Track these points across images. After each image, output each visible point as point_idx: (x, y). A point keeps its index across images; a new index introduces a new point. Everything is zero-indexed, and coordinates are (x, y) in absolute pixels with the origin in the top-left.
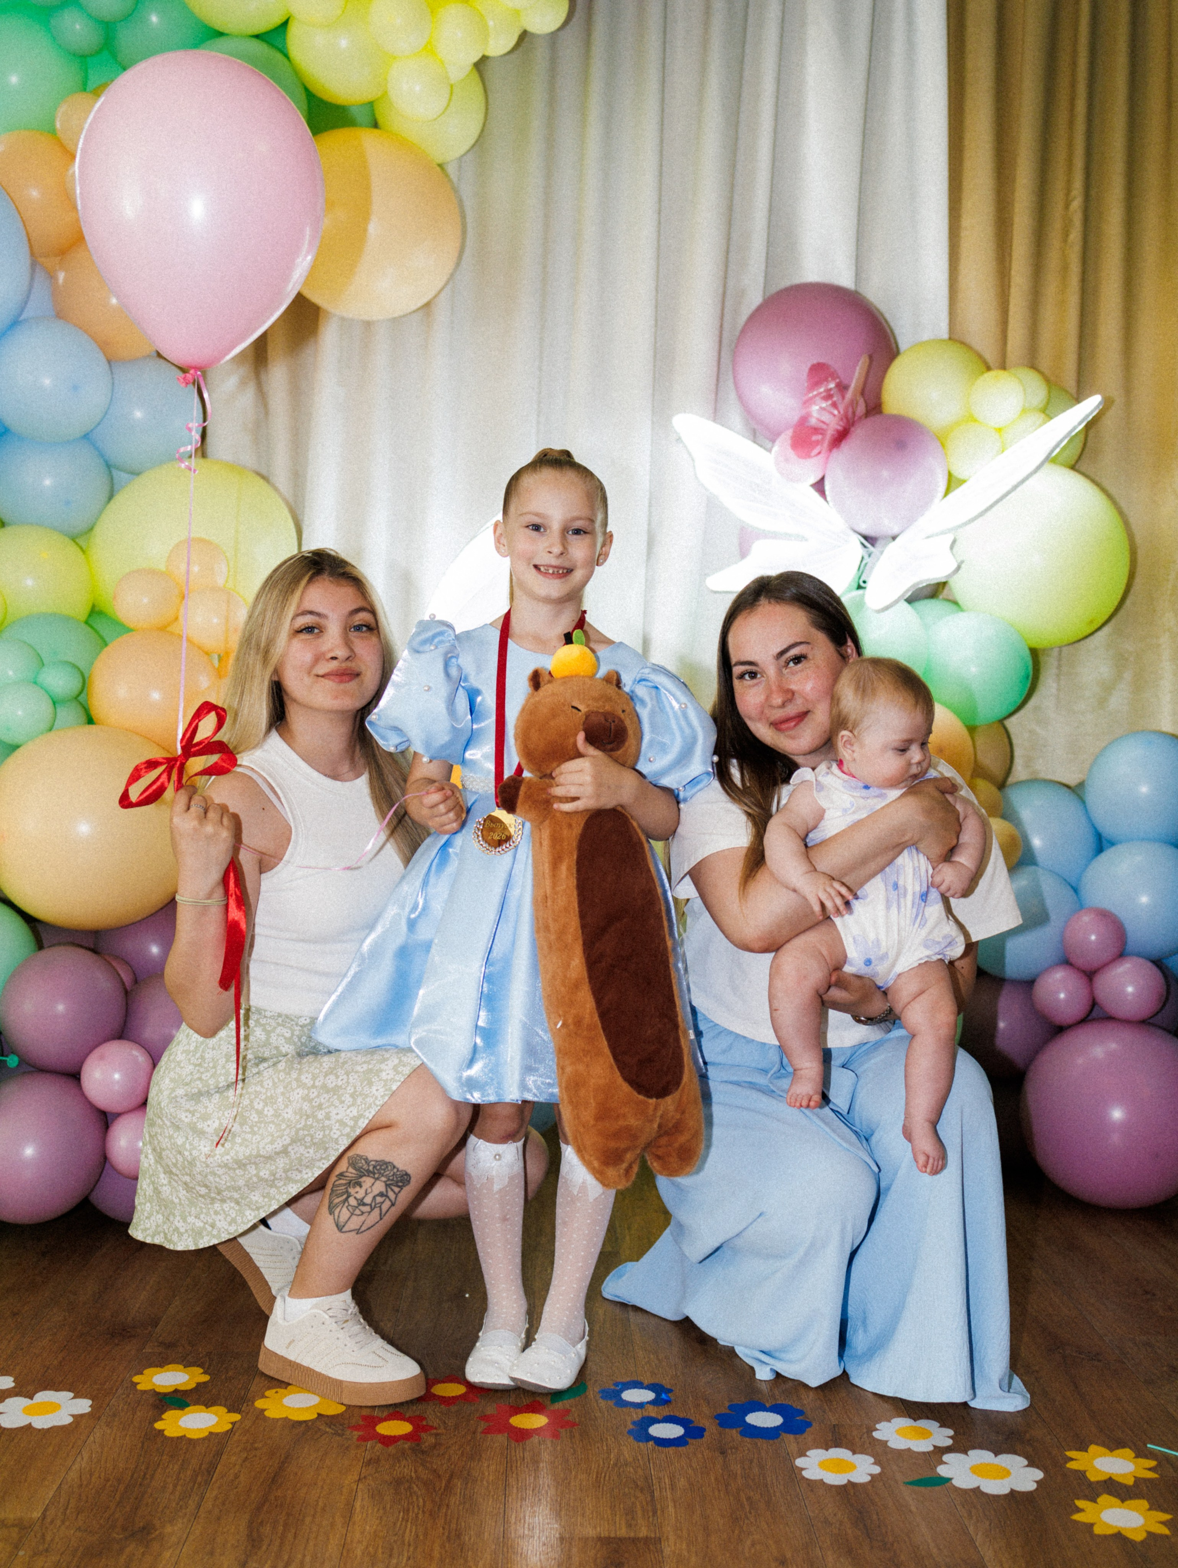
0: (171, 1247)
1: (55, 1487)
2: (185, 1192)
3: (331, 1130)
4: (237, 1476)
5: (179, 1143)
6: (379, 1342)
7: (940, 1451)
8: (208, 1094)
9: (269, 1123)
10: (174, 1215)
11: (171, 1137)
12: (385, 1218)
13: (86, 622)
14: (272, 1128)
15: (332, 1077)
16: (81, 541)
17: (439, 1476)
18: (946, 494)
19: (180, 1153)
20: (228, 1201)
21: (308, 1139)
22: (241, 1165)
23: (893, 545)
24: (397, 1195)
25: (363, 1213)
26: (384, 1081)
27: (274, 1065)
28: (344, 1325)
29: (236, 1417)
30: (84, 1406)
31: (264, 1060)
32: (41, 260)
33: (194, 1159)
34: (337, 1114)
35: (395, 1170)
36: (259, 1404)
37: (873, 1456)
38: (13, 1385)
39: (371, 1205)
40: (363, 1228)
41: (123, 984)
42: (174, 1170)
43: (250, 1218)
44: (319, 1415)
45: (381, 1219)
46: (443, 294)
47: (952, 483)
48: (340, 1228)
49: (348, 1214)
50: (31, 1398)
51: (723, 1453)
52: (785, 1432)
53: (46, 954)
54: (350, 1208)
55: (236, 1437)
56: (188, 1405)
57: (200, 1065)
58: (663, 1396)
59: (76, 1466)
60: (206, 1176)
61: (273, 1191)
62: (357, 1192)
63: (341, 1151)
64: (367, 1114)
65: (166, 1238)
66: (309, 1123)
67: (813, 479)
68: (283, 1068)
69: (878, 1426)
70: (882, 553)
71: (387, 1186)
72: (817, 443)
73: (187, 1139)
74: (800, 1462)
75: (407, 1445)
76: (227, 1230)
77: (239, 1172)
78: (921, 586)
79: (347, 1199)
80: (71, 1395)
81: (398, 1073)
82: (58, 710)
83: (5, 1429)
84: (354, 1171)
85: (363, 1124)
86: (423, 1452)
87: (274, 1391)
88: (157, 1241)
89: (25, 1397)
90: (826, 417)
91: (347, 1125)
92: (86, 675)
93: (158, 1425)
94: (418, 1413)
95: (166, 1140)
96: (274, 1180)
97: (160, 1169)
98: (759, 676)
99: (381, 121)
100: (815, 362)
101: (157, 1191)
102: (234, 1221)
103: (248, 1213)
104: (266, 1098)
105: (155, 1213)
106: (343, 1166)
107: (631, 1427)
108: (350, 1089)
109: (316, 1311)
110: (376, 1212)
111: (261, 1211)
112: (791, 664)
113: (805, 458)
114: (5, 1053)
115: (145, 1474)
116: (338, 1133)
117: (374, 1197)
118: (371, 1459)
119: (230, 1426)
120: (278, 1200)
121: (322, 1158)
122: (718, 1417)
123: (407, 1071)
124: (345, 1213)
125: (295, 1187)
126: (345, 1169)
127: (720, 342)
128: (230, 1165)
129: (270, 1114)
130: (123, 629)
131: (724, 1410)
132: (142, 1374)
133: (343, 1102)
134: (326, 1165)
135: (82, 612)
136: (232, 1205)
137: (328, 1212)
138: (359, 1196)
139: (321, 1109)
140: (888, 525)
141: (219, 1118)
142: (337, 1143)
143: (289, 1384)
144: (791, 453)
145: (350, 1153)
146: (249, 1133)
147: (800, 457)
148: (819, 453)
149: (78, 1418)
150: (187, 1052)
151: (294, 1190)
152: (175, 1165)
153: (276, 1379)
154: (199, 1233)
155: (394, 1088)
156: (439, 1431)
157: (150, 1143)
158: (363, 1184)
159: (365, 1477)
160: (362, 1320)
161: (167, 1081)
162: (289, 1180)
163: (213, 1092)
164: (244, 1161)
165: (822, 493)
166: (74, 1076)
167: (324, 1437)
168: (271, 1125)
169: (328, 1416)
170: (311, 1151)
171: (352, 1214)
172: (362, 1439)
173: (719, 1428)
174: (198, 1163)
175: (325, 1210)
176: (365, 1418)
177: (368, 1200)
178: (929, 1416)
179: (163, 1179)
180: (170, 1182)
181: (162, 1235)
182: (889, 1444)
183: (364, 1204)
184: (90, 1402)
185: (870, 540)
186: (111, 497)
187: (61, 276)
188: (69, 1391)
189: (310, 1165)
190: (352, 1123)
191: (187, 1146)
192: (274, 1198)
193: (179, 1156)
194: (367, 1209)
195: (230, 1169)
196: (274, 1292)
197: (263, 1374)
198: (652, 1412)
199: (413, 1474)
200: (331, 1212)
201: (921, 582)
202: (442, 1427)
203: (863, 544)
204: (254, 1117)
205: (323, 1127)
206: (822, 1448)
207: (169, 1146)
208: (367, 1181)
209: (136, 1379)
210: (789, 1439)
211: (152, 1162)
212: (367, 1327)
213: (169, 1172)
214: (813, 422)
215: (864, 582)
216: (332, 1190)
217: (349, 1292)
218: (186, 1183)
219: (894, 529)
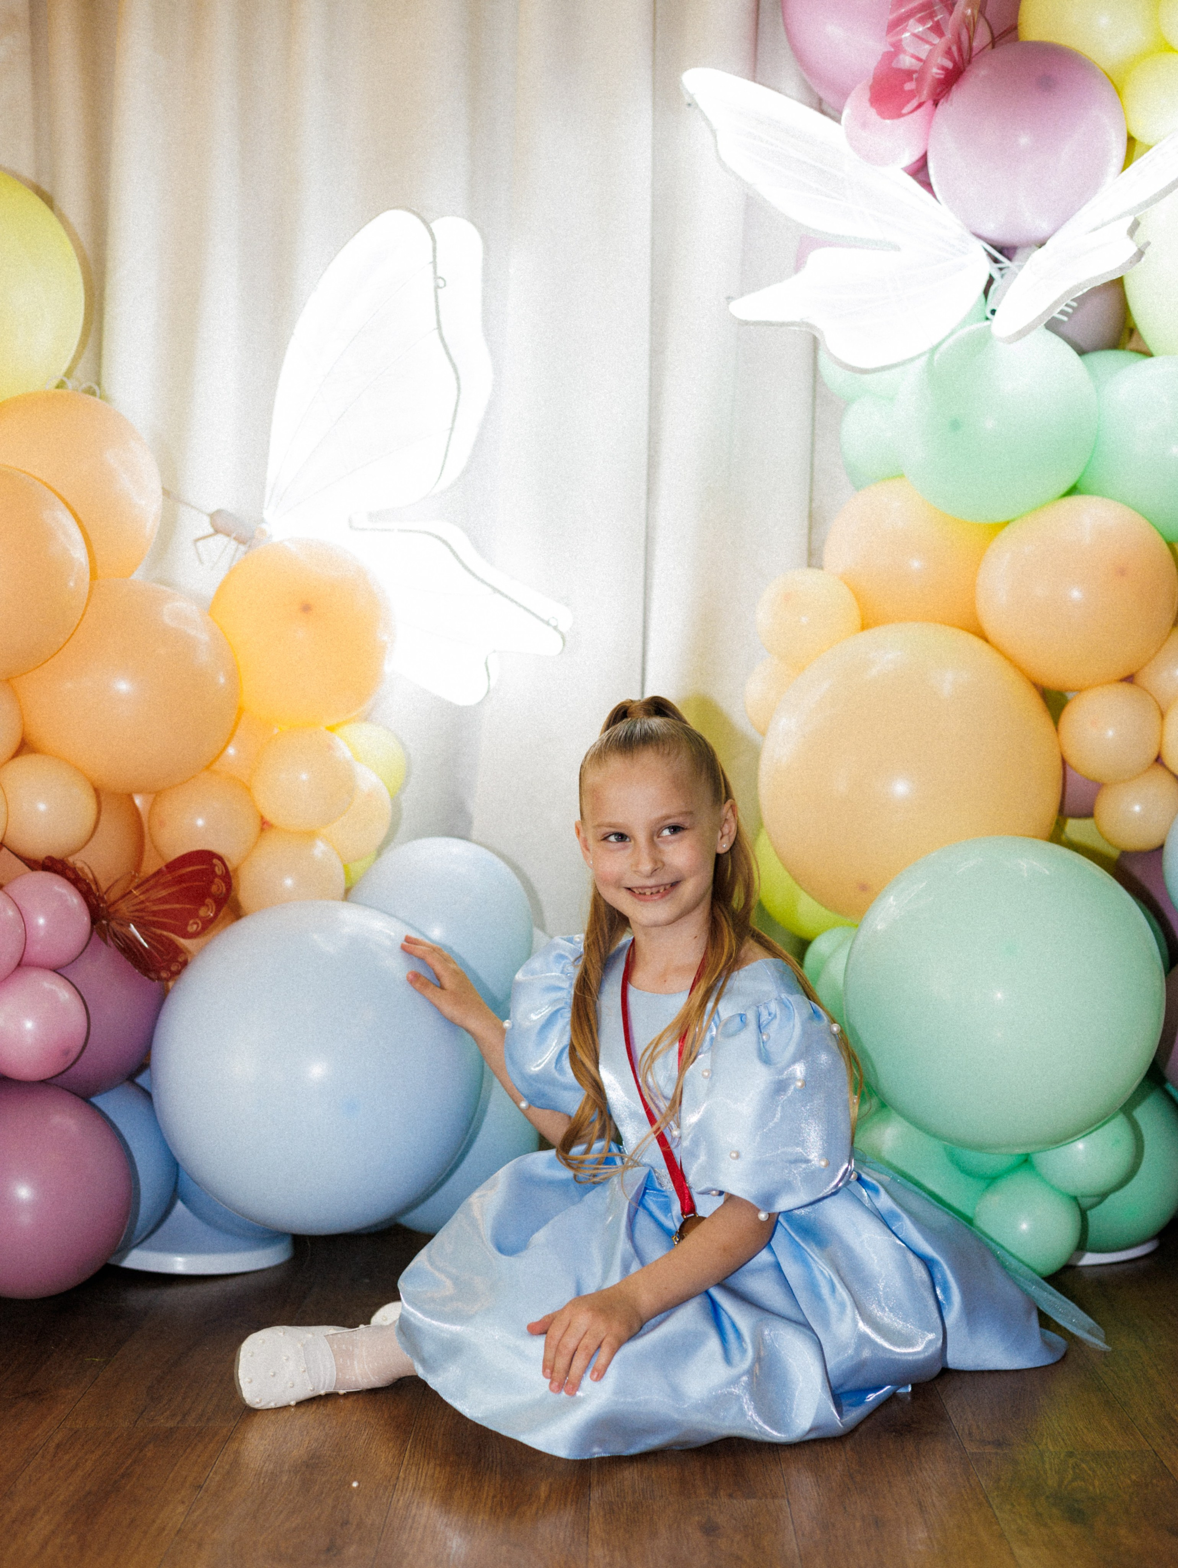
23: (1039, 254)
47: (1134, 151)
67: (909, 157)
72: (912, 94)
90: (926, 51)
140: (1032, 222)
147: (882, 114)
203: (992, 257)
214: (904, 61)
215: (993, 312)
219: (1042, 226)
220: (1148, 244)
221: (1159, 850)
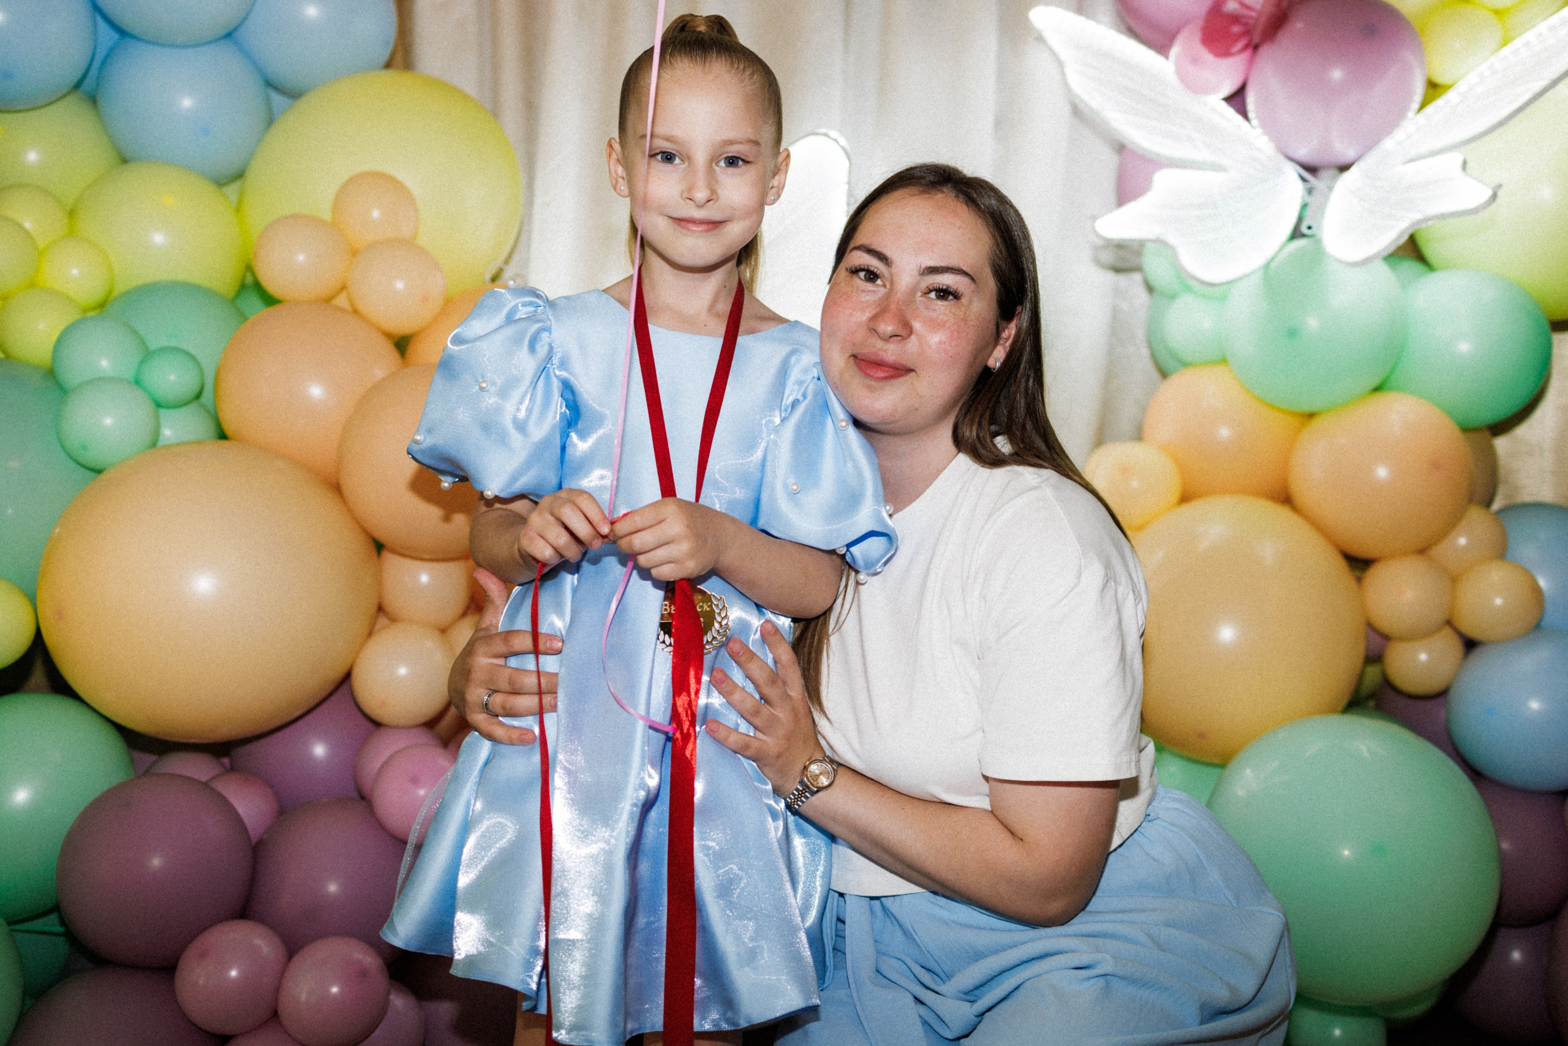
47: (1434, 88)
67: (1228, 89)
72: (1243, 35)
98: (879, 282)
112: (933, 295)
113: (1221, 57)
140: (1344, 151)
144: (1202, 51)
147: (1216, 55)
148: (1245, 48)
165: (1242, 109)
203: (1301, 175)
215: (1310, 228)
219: (1347, 152)
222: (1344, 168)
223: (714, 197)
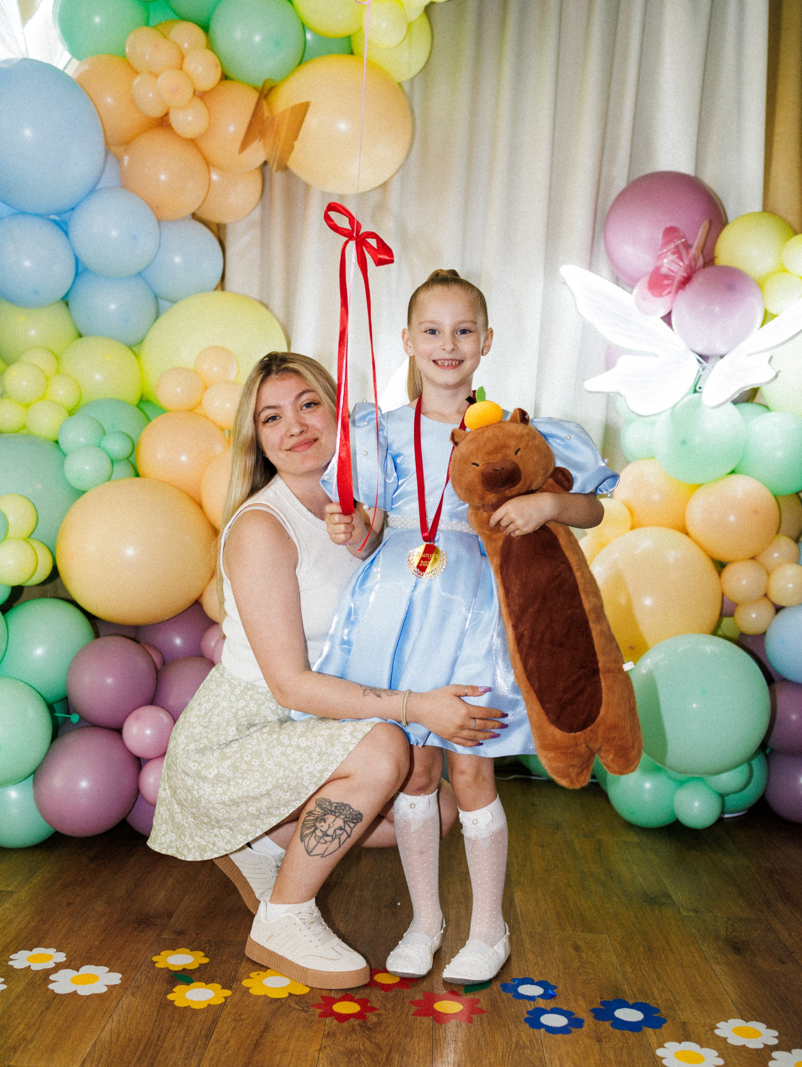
0: (183, 858)
1: (92, 1042)
2: (192, 819)
3: (302, 780)
4: (228, 1042)
5: (189, 784)
6: (336, 940)
7: (770, 1049)
8: (212, 750)
9: (256, 770)
10: (185, 836)
11: (183, 780)
12: (343, 846)
13: (138, 406)
14: (257, 775)
15: (304, 739)
16: (135, 349)
17: (381, 1049)
18: (762, 325)
19: (189, 791)
20: (225, 828)
21: (285, 786)
22: (235, 803)
23: (721, 362)
24: (352, 829)
25: (326, 842)
26: (343, 743)
27: (261, 728)
28: (311, 925)
29: (228, 993)
30: (116, 978)
31: (254, 725)
32: (113, 148)
33: (200, 797)
34: (308, 768)
35: (351, 810)
36: (246, 983)
37: (717, 1050)
38: (65, 959)
39: (332, 836)
40: (326, 854)
41: (155, 663)
42: (185, 803)
43: (241, 840)
44: (290, 994)
45: (340, 847)
46: (396, 177)
47: (767, 317)
48: (309, 853)
49: (315, 843)
50: (78, 971)
51: (599, 1041)
52: (646, 1026)
53: (101, 641)
54: (317, 838)
55: (227, 1010)
56: (192, 982)
57: (207, 727)
58: (550, 992)
59: (108, 1027)
60: (208, 810)
61: (258, 822)
62: (322, 826)
63: (310, 795)
64: (330, 768)
65: (177, 851)
66: (286, 774)
67: (663, 313)
68: (267, 730)
69: (718, 1025)
70: (713, 367)
71: (345, 822)
72: (669, 285)
73: (195, 781)
74: (660, 1052)
75: (356, 1022)
76: (224, 848)
77: (234, 808)
78: (746, 389)
79: (314, 831)
80: (107, 969)
81: (354, 737)
82: (115, 468)
83: (57, 994)
84: (320, 811)
85: (327, 776)
86: (369, 1029)
87: (257, 973)
88: (170, 852)
89: (73, 969)
90: (674, 267)
91: (315, 777)
92: (136, 443)
93: (170, 997)
94: (364, 996)
95: (180, 781)
96: (259, 815)
97: (174, 801)
99: (355, 51)
100: (668, 226)
101: (172, 817)
102: (229, 842)
103: (239, 837)
104: (252, 753)
105: (169, 833)
106: (311, 806)
107: (526, 1016)
108: (317, 749)
109: (290, 914)
110: (337, 841)
111: (249, 836)
113: (657, 297)
114: (70, 712)
115: (159, 1036)
116: (308, 782)
117: (335, 831)
118: (329, 1033)
119: (223, 1000)
120: (262, 829)
121: (296, 800)
122: (593, 1011)
123: (360, 736)
124: (313, 842)
125: (275, 820)
126: (313, 809)
127: (595, 214)
128: (227, 803)
129: (256, 764)
130: (163, 411)
131: (597, 1005)
132: (159, 954)
133: (312, 759)
134: (298, 804)
135: (135, 399)
136: (228, 830)
137: (300, 841)
138: (324, 829)
139: (296, 764)
140: (718, 348)
141: (218, 768)
142: (307, 789)
143: (268, 968)
144: (648, 293)
145: (317, 797)
146: (240, 778)
147: (654, 296)
148: (670, 293)
149: (111, 988)
150: (199, 716)
151: (274, 822)
152: (186, 800)
153: (258, 964)
154: (202, 849)
155: (351, 749)
156: (381, 1012)
157: (168, 781)
158: (327, 820)
159: (325, 1047)
160: (323, 923)
161: (183, 737)
162: (270, 814)
163: (215, 748)
164: (237, 800)
165: (670, 324)
166: (118, 731)
167: (293, 1012)
168: (256, 773)
169: (296, 995)
170: (288, 794)
171: (318, 842)
172: (323, 1015)
173: (594, 1020)
174: (203, 800)
175: (297, 839)
176: (323, 998)
177: (330, 832)
178: (758, 1019)
179: (177, 808)
180: (181, 812)
181: (175, 849)
182: (729, 1041)
183: (328, 835)
184: (120, 976)
185: (704, 357)
186: (157, 317)
187: (126, 159)
188: (106, 966)
189: (286, 805)
190: (319, 775)
191: (196, 787)
192: (260, 827)
193: (188, 794)
194: (329, 839)
195: (226, 805)
196: (257, 896)
197: (249, 960)
198: (542, 1004)
199: (362, 1047)
200: (302, 840)
201: (745, 387)
202: (383, 1008)
203: (698, 360)
204: (244, 767)
205: (297, 777)
206: (676, 1041)
207: (182, 786)
208: (330, 818)
209: (155, 959)
210: (649, 1031)
211: (169, 795)
212: (328, 928)
213: (180, 803)
214: (664, 270)
215: (700, 388)
216: (303, 824)
217: (314, 900)
218: (193, 814)
219: (722, 349)
220: (780, 371)
221: (763, 635)
222: (722, 357)
223: (456, 348)
